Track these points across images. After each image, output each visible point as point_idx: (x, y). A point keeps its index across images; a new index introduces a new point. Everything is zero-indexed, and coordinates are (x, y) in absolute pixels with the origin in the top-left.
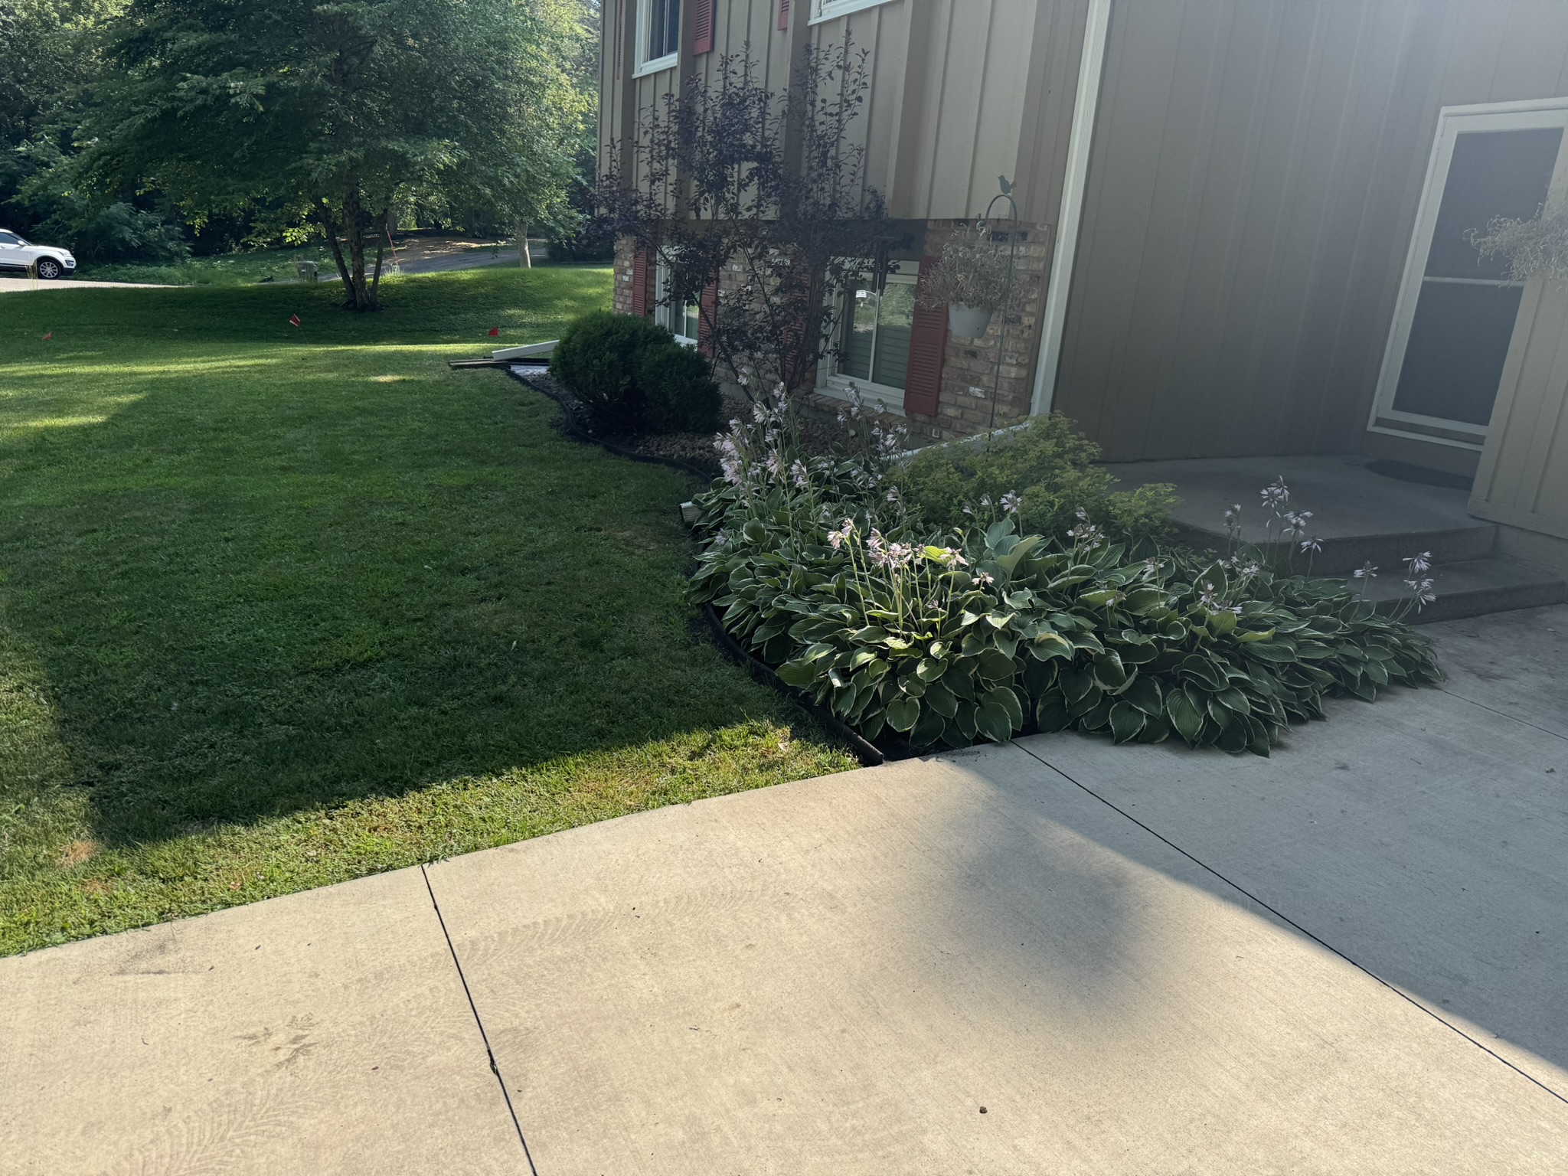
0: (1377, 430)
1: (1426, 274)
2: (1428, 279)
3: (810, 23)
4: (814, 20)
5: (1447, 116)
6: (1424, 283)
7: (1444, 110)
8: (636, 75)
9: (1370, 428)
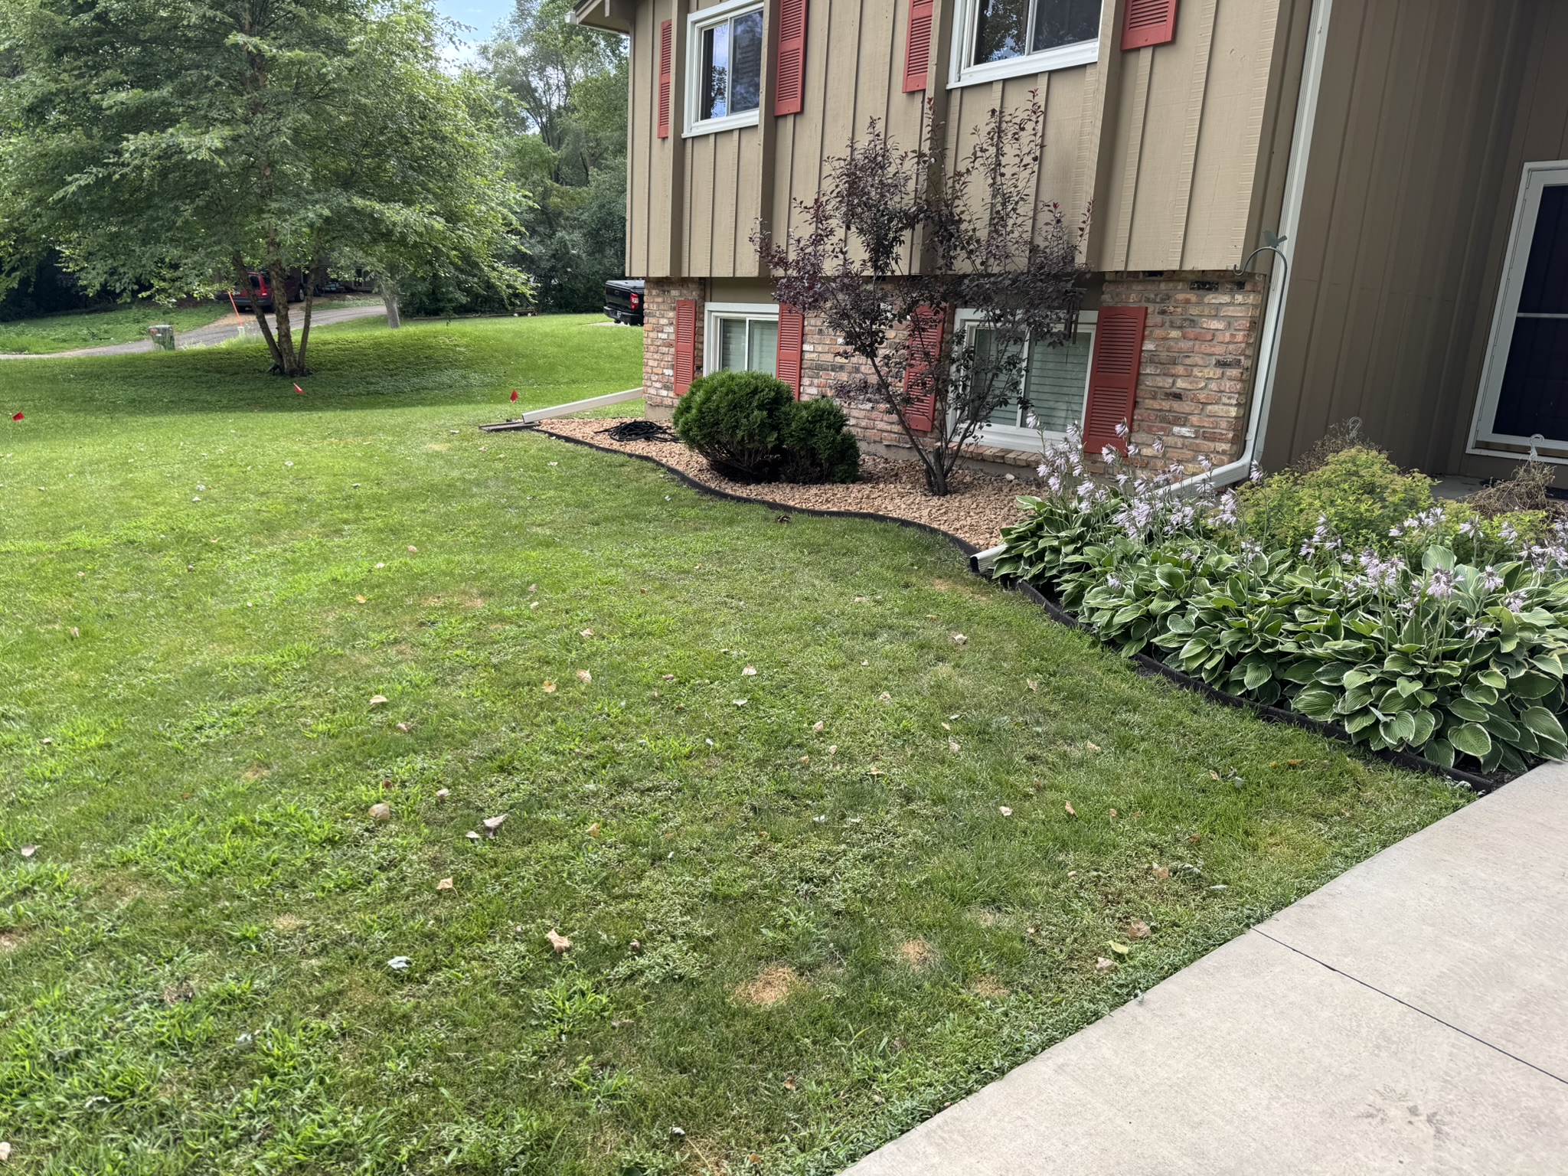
0: (1477, 452)
1: (1520, 311)
2: (1522, 315)
3: (949, 87)
4: (952, 84)
5: (1530, 170)
6: (1518, 319)
7: (1527, 166)
8: (685, 135)
9: (1469, 450)
